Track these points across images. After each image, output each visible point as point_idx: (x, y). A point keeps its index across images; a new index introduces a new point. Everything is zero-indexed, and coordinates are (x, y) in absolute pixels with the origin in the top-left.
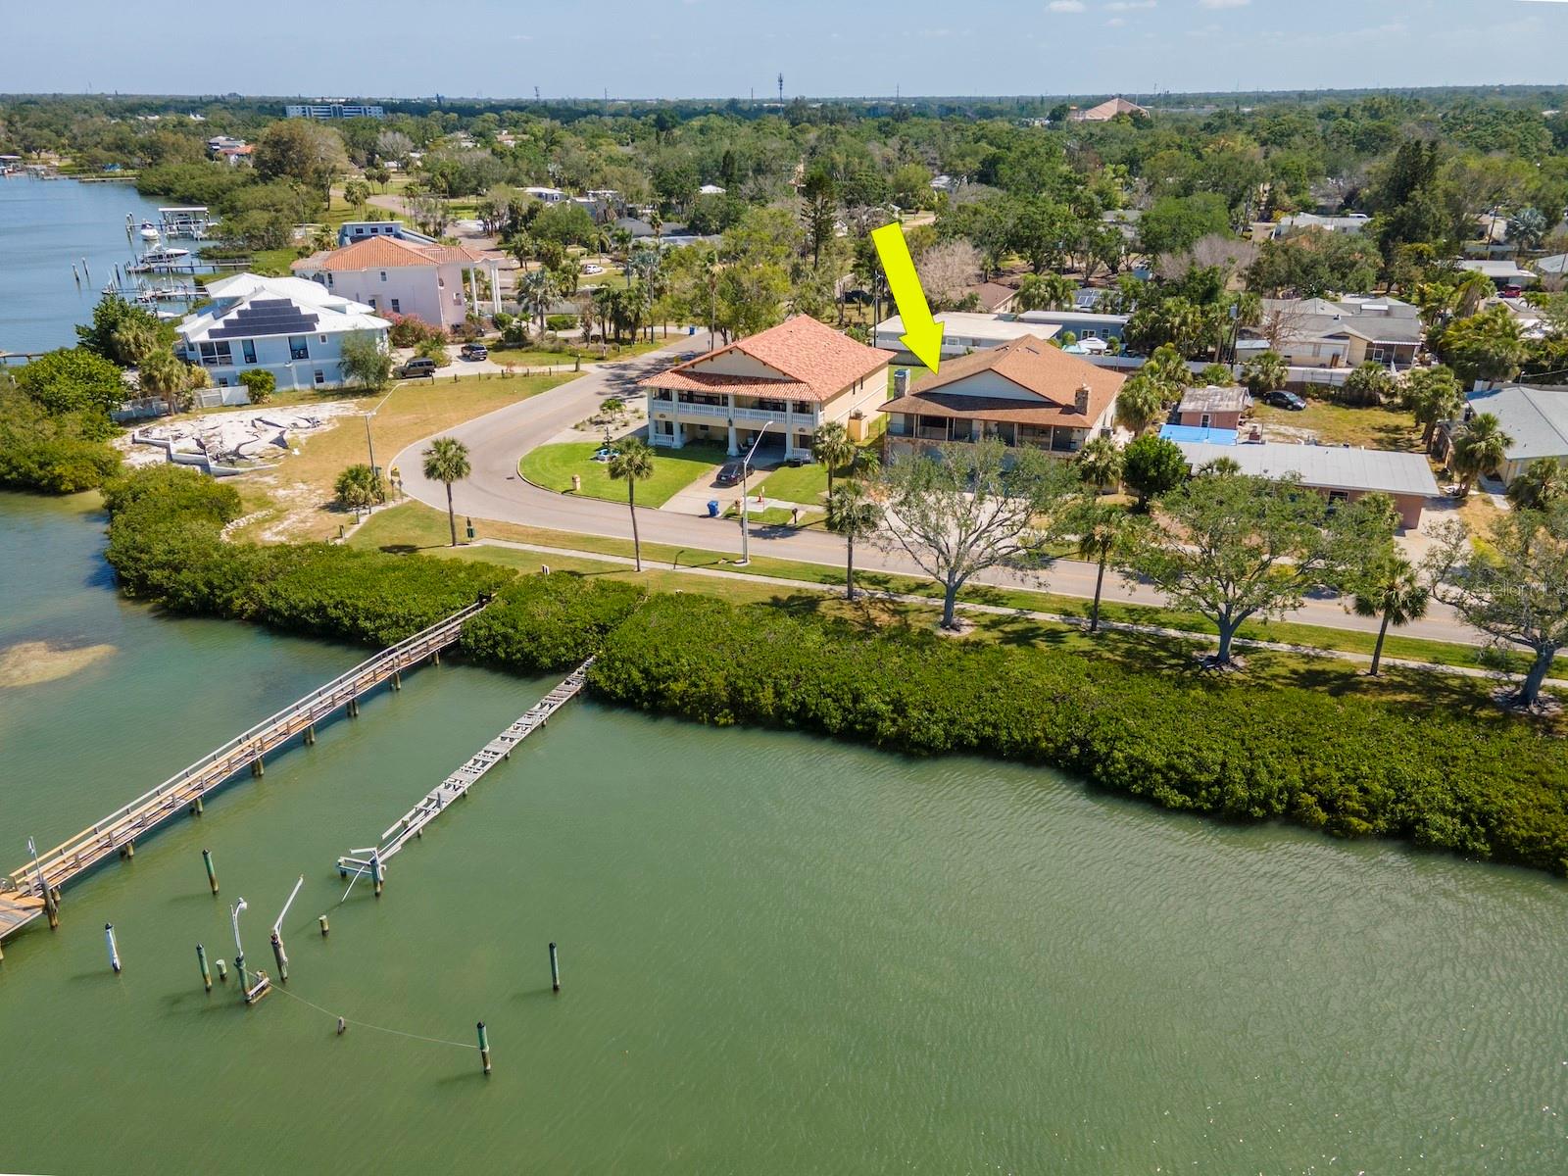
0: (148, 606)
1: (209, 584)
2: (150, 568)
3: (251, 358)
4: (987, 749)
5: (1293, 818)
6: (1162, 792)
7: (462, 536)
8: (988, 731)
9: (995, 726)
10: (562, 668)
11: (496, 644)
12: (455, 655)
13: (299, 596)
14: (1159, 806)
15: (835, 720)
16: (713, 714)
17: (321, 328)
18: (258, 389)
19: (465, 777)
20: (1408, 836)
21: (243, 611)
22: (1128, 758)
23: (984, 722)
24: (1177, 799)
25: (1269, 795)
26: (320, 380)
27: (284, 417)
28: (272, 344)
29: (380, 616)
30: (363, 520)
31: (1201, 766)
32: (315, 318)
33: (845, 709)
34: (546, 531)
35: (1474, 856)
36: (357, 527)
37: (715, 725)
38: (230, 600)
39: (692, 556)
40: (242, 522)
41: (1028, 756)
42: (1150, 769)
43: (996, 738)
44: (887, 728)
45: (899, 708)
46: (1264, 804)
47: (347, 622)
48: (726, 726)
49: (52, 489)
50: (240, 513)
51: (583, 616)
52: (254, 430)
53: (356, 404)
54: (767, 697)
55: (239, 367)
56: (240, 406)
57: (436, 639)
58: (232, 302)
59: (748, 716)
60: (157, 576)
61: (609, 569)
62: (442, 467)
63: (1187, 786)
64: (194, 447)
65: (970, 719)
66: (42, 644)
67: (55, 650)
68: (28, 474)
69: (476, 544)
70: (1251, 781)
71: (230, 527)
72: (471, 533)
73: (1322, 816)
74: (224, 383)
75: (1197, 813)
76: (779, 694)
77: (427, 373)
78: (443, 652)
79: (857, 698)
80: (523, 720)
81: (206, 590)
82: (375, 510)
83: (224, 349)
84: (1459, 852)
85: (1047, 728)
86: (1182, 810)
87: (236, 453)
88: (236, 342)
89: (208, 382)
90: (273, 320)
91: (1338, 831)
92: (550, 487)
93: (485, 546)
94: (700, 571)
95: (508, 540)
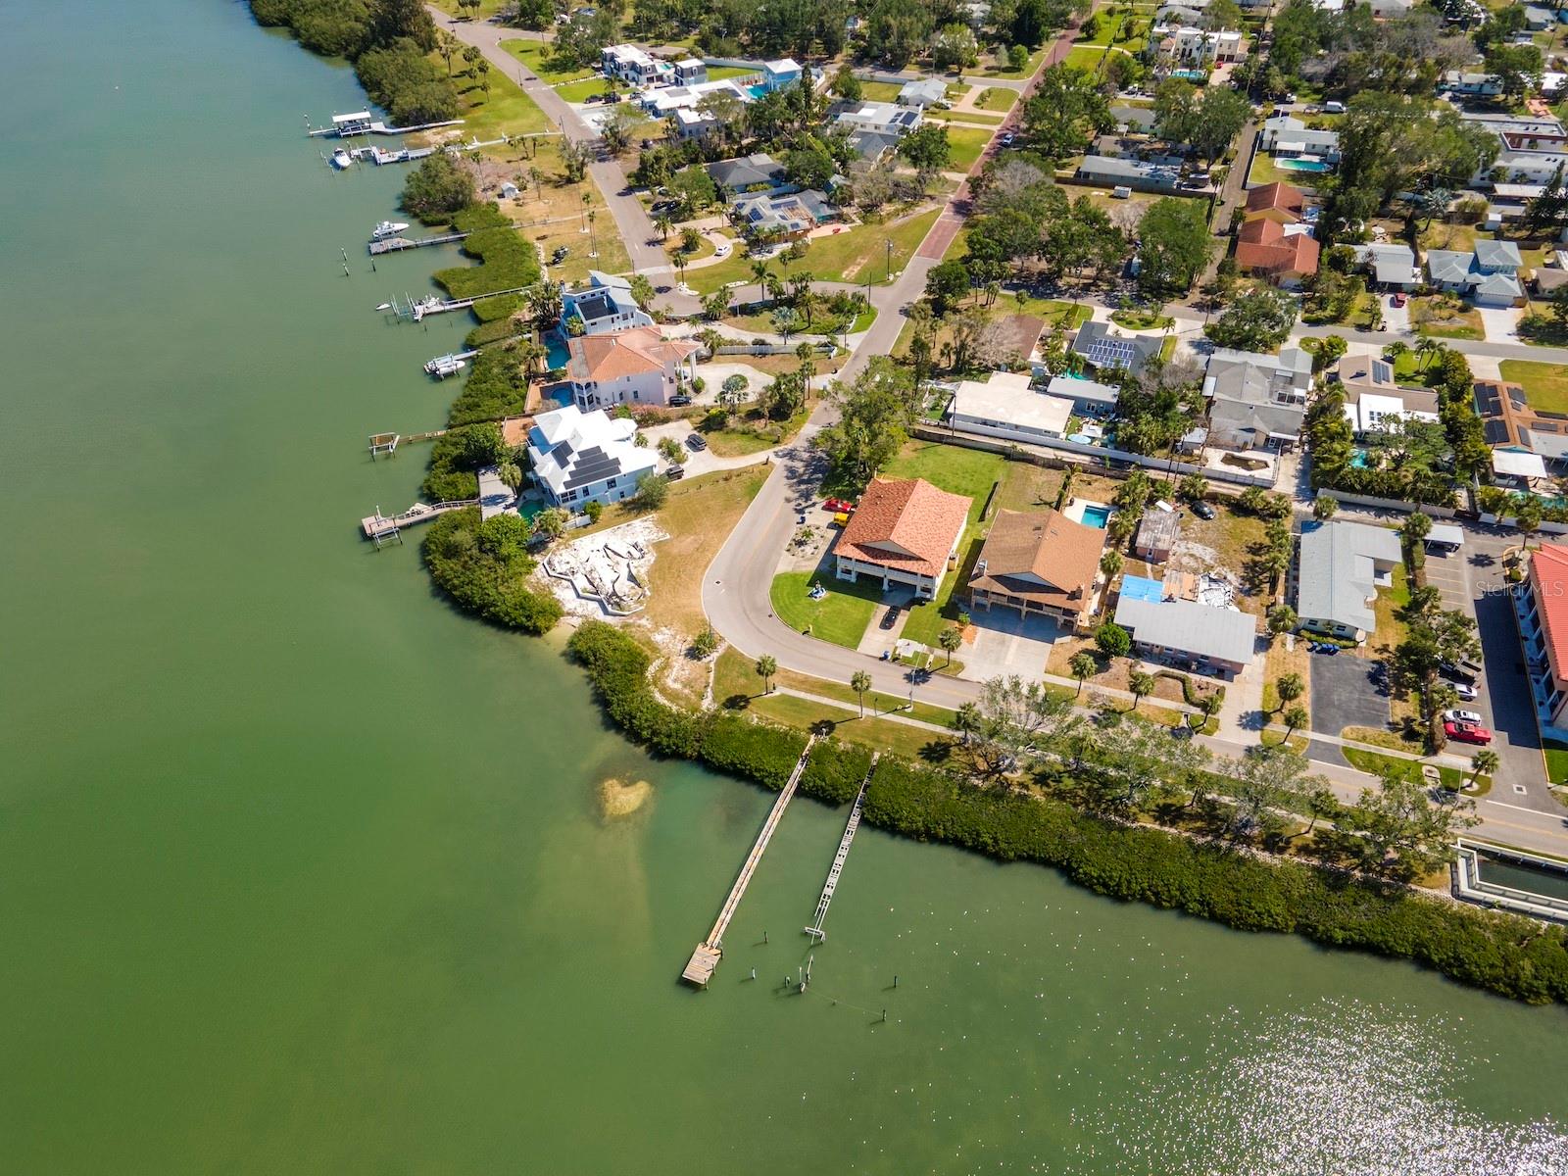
3: (587, 493)
4: (1031, 859)
6: (1096, 886)
8: (1031, 853)
9: (1034, 851)
10: (849, 804)
14: (1095, 893)
15: (969, 843)
16: (919, 836)
17: (623, 469)
18: (594, 517)
19: (833, 881)
20: (1181, 909)
22: (1085, 874)
23: (1030, 849)
24: (1100, 889)
25: (1135, 891)
26: (622, 496)
30: (712, 667)
31: (1111, 878)
32: (617, 461)
33: (973, 838)
34: (807, 677)
35: (1203, 918)
36: (712, 674)
39: (884, 702)
40: (651, 670)
41: (1046, 863)
42: (1093, 877)
43: (1034, 855)
46: (1133, 894)
48: (924, 842)
50: (647, 660)
52: (611, 562)
53: (653, 523)
56: (587, 530)
58: (562, 445)
61: (849, 717)
63: (1105, 885)
66: (615, 781)
67: (623, 786)
69: (777, 693)
70: (1129, 888)
73: (1153, 900)
74: (573, 510)
75: (1108, 896)
82: (714, 657)
83: (573, 493)
84: (1198, 916)
87: (614, 594)
88: (579, 488)
90: (595, 468)
92: (794, 627)
93: (782, 695)
94: (891, 717)
95: (791, 687)
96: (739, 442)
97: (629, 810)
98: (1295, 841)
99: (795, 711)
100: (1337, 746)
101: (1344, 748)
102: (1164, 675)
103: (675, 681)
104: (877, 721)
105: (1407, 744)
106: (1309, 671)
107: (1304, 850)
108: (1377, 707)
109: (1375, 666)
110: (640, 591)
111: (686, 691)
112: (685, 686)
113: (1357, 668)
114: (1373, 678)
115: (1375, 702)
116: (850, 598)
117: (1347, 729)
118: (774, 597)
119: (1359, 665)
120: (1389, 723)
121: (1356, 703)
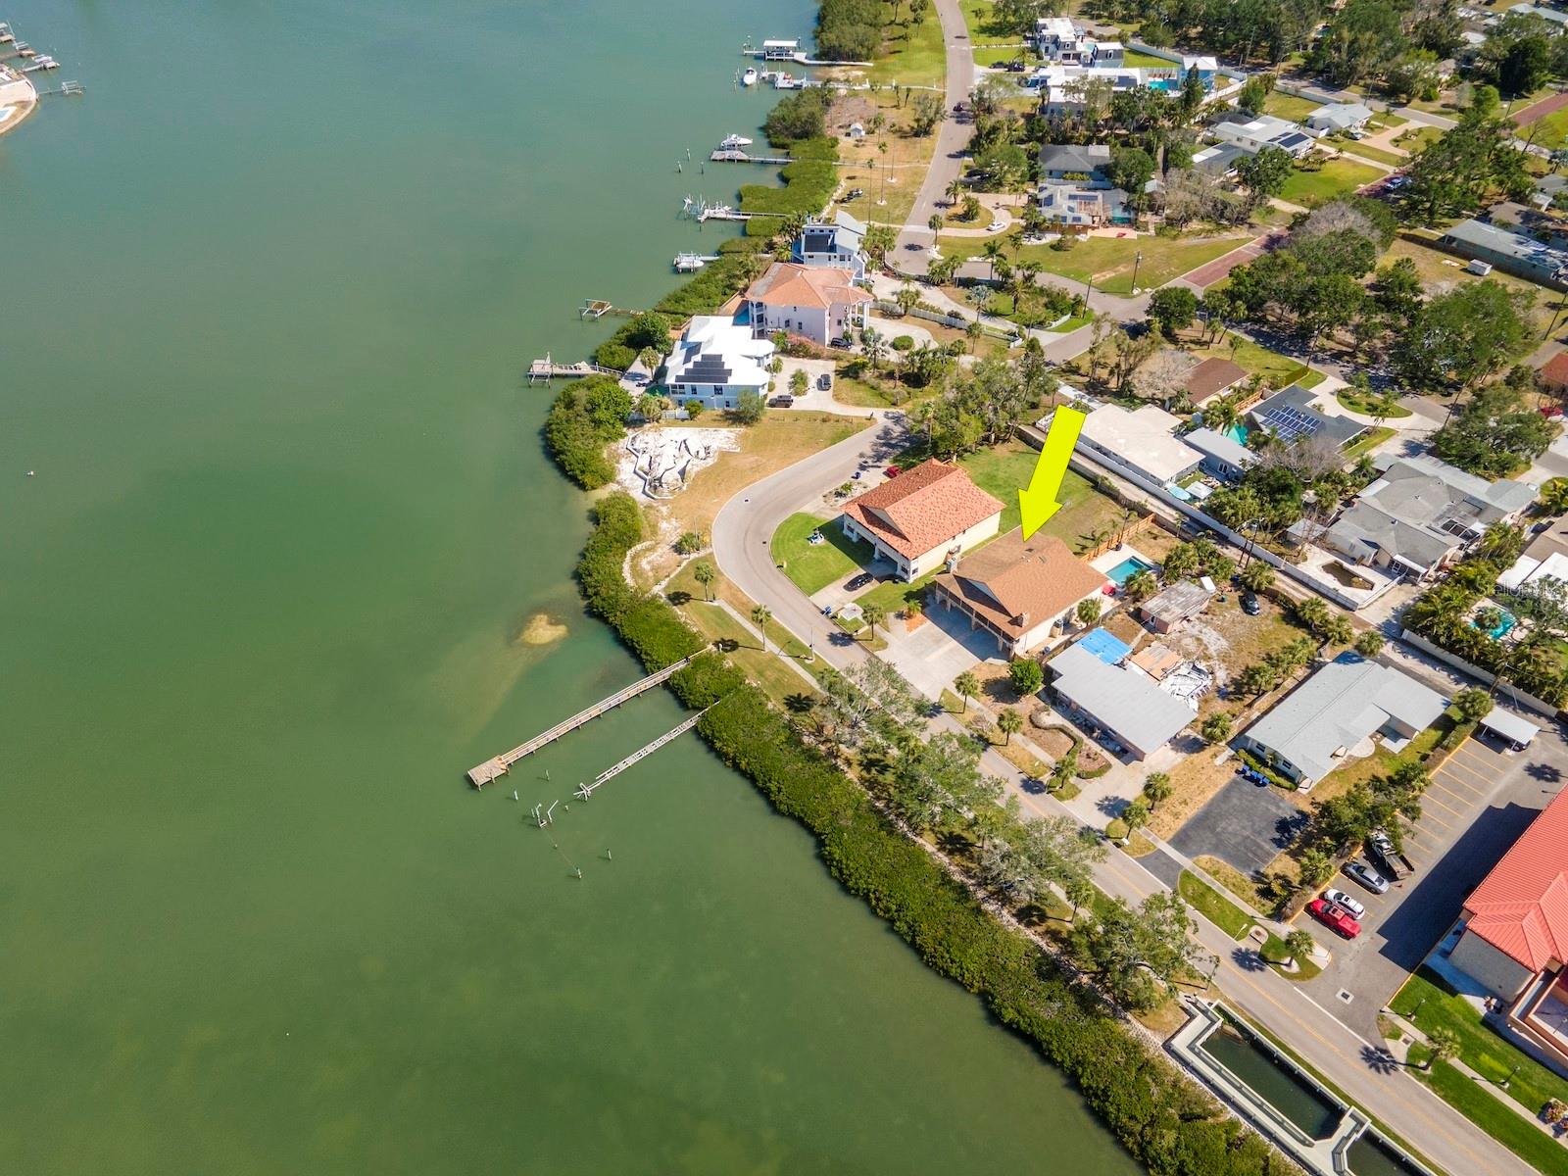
0: (584, 604)
3: (694, 391)
6: (833, 868)
10: (694, 711)
11: (678, 689)
14: (830, 874)
15: (760, 784)
16: (726, 760)
17: (732, 381)
18: (693, 413)
19: (631, 760)
20: (890, 923)
22: (831, 853)
23: (800, 812)
25: (861, 888)
26: (728, 406)
27: (697, 437)
28: (706, 388)
30: (684, 563)
31: (846, 867)
32: (729, 372)
33: (765, 782)
34: (749, 601)
35: (903, 940)
36: (679, 569)
37: (725, 765)
38: (610, 615)
39: (794, 646)
40: (639, 547)
42: (834, 859)
46: (857, 891)
48: (728, 767)
50: (640, 539)
52: (678, 453)
55: (688, 395)
56: (683, 420)
57: (659, 678)
58: (695, 346)
59: (736, 767)
61: (755, 646)
64: (646, 465)
68: (576, 476)
69: (715, 604)
70: (857, 883)
71: (634, 549)
74: (680, 403)
78: (665, 683)
82: (693, 556)
83: (682, 387)
84: (900, 936)
87: (660, 479)
89: (670, 406)
90: (708, 372)
91: (873, 911)
92: (775, 560)
93: (718, 607)
94: (790, 662)
95: (731, 603)
96: (862, 392)
97: (538, 642)
98: (1052, 924)
99: (717, 624)
100: (1180, 866)
101: (1186, 871)
102: (1062, 730)
103: (649, 563)
104: (775, 658)
105: (1257, 898)
106: (1218, 790)
107: (1054, 936)
108: (1259, 852)
109: (1297, 816)
110: (680, 483)
111: (650, 574)
112: (652, 570)
113: (1273, 809)
114: (1283, 826)
115: (1261, 848)
116: (840, 554)
117: (1206, 857)
118: (780, 530)
119: (1279, 807)
120: (1257, 872)
121: (1239, 839)
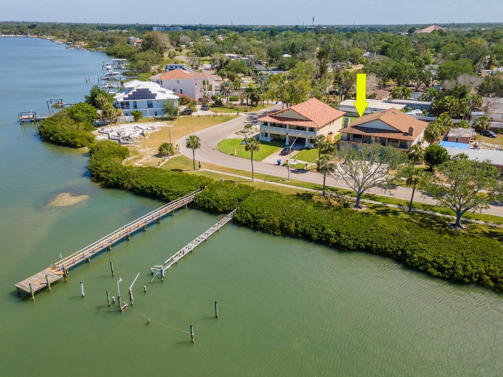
0: (99, 184)
1: (118, 178)
2: (101, 172)
3: (135, 107)
4: (368, 250)
5: (480, 283)
6: (431, 270)
7: (197, 167)
9: (371, 242)
10: (226, 212)
11: (205, 203)
12: (192, 205)
13: (145, 184)
15: (315, 236)
16: (274, 231)
17: (157, 98)
18: (137, 117)
19: (192, 245)
21: (127, 187)
23: (368, 240)
24: (436, 273)
25: (471, 275)
26: (156, 115)
27: (144, 126)
28: (142, 102)
29: (169, 191)
30: (166, 160)
31: (446, 262)
32: (156, 95)
33: (319, 233)
34: (223, 167)
36: (164, 163)
37: (274, 234)
38: (123, 184)
39: (271, 178)
40: (129, 159)
41: (383, 253)
42: (427, 261)
43: (372, 247)
44: (333, 240)
45: (338, 234)
46: (470, 278)
47: (159, 193)
48: (278, 235)
49: (74, 146)
50: (129, 156)
51: (233, 195)
52: (135, 130)
53: (167, 123)
54: (292, 227)
55: (132, 110)
56: (131, 122)
57: (186, 200)
58: (131, 89)
59: (286, 232)
60: (102, 174)
61: (243, 181)
62: (192, 144)
63: (440, 269)
64: (117, 135)
65: (363, 239)
66: (68, 194)
67: (72, 196)
68: (68, 141)
69: (201, 170)
70: (465, 269)
71: (125, 160)
72: (200, 166)
73: (492, 284)
74: (127, 115)
75: (444, 278)
76: (297, 226)
77: (190, 114)
78: (188, 204)
79: (323, 229)
80: (212, 228)
81: (117, 180)
82: (170, 157)
83: (128, 104)
85: (390, 244)
86: (437, 277)
87: (129, 137)
88: (131, 101)
89: (122, 114)
90: (142, 95)
91: (498, 290)
92: (226, 153)
93: (204, 171)
95: (211, 169)
97: (65, 204)
103: (140, 163)
110: (142, 137)
111: (144, 167)
112: (144, 165)
116: (265, 146)
